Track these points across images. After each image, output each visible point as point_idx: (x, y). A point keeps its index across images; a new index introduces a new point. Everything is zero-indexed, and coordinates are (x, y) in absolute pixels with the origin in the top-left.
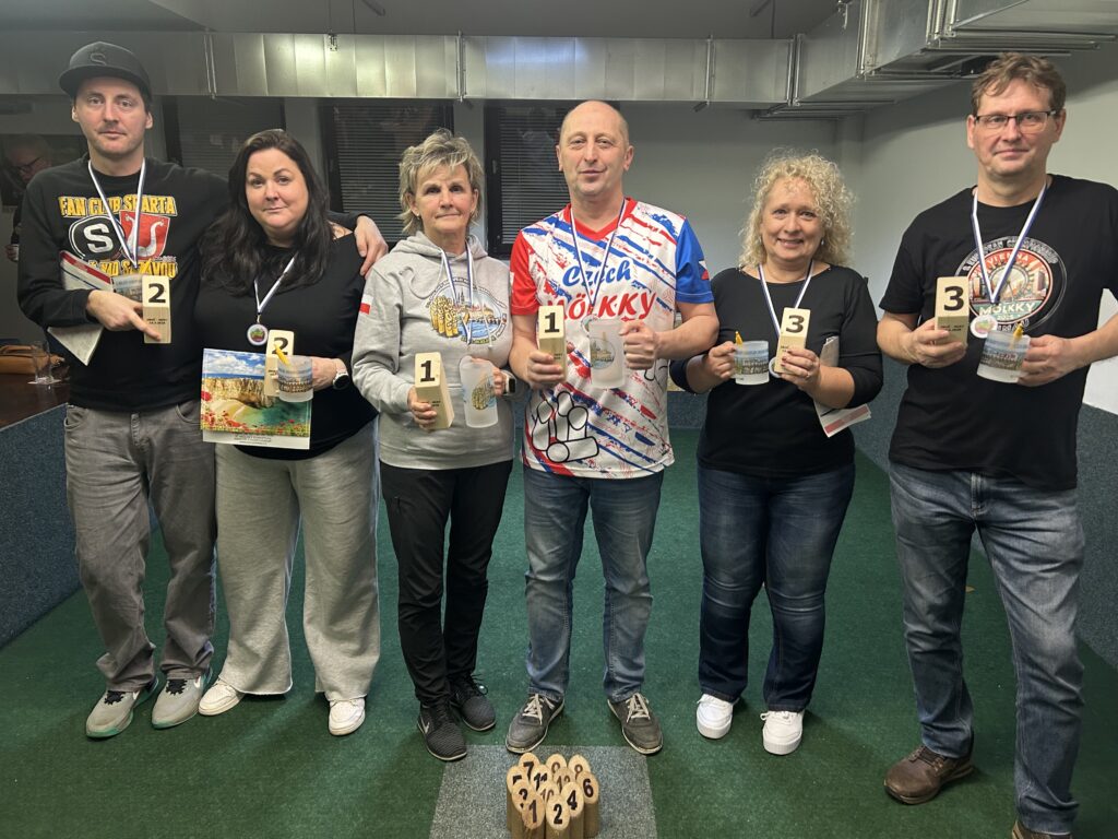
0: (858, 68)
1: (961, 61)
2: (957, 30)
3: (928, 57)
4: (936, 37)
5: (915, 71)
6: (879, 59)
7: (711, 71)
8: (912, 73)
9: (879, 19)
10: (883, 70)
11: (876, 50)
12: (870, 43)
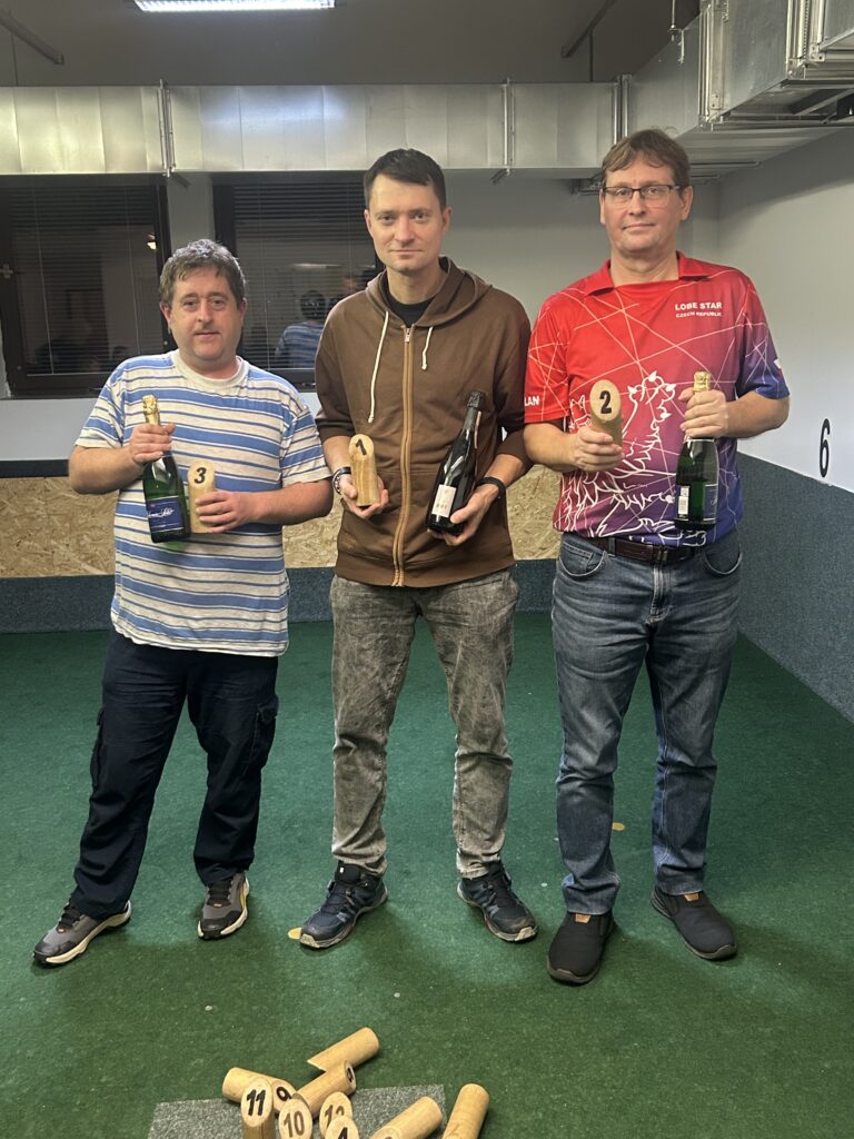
0: (702, 113)
1: (835, 98)
2: (825, 51)
3: (792, 94)
4: (799, 63)
5: (777, 115)
6: (727, 101)
7: (509, 127)
8: (774, 119)
9: (725, 46)
10: (733, 114)
11: (723, 88)
12: (714, 79)
